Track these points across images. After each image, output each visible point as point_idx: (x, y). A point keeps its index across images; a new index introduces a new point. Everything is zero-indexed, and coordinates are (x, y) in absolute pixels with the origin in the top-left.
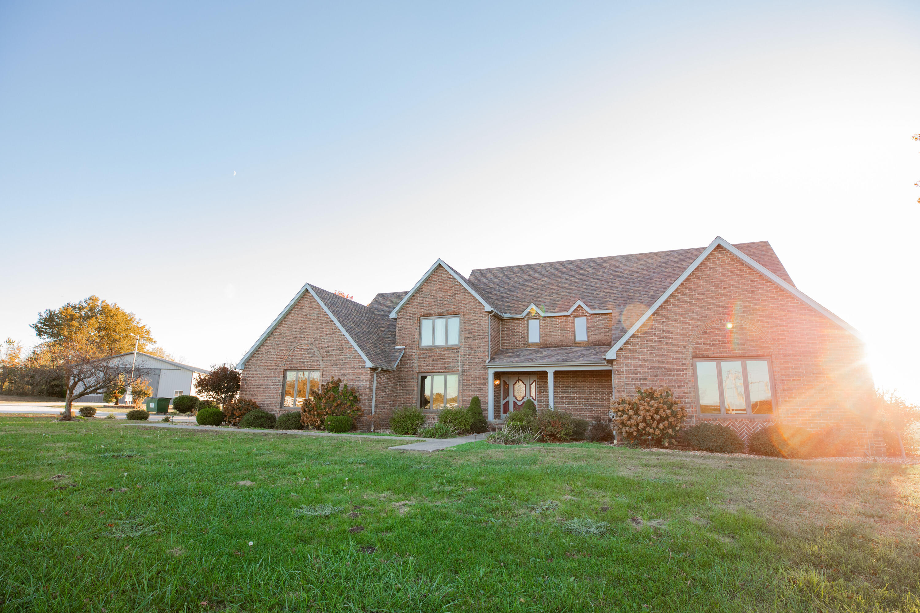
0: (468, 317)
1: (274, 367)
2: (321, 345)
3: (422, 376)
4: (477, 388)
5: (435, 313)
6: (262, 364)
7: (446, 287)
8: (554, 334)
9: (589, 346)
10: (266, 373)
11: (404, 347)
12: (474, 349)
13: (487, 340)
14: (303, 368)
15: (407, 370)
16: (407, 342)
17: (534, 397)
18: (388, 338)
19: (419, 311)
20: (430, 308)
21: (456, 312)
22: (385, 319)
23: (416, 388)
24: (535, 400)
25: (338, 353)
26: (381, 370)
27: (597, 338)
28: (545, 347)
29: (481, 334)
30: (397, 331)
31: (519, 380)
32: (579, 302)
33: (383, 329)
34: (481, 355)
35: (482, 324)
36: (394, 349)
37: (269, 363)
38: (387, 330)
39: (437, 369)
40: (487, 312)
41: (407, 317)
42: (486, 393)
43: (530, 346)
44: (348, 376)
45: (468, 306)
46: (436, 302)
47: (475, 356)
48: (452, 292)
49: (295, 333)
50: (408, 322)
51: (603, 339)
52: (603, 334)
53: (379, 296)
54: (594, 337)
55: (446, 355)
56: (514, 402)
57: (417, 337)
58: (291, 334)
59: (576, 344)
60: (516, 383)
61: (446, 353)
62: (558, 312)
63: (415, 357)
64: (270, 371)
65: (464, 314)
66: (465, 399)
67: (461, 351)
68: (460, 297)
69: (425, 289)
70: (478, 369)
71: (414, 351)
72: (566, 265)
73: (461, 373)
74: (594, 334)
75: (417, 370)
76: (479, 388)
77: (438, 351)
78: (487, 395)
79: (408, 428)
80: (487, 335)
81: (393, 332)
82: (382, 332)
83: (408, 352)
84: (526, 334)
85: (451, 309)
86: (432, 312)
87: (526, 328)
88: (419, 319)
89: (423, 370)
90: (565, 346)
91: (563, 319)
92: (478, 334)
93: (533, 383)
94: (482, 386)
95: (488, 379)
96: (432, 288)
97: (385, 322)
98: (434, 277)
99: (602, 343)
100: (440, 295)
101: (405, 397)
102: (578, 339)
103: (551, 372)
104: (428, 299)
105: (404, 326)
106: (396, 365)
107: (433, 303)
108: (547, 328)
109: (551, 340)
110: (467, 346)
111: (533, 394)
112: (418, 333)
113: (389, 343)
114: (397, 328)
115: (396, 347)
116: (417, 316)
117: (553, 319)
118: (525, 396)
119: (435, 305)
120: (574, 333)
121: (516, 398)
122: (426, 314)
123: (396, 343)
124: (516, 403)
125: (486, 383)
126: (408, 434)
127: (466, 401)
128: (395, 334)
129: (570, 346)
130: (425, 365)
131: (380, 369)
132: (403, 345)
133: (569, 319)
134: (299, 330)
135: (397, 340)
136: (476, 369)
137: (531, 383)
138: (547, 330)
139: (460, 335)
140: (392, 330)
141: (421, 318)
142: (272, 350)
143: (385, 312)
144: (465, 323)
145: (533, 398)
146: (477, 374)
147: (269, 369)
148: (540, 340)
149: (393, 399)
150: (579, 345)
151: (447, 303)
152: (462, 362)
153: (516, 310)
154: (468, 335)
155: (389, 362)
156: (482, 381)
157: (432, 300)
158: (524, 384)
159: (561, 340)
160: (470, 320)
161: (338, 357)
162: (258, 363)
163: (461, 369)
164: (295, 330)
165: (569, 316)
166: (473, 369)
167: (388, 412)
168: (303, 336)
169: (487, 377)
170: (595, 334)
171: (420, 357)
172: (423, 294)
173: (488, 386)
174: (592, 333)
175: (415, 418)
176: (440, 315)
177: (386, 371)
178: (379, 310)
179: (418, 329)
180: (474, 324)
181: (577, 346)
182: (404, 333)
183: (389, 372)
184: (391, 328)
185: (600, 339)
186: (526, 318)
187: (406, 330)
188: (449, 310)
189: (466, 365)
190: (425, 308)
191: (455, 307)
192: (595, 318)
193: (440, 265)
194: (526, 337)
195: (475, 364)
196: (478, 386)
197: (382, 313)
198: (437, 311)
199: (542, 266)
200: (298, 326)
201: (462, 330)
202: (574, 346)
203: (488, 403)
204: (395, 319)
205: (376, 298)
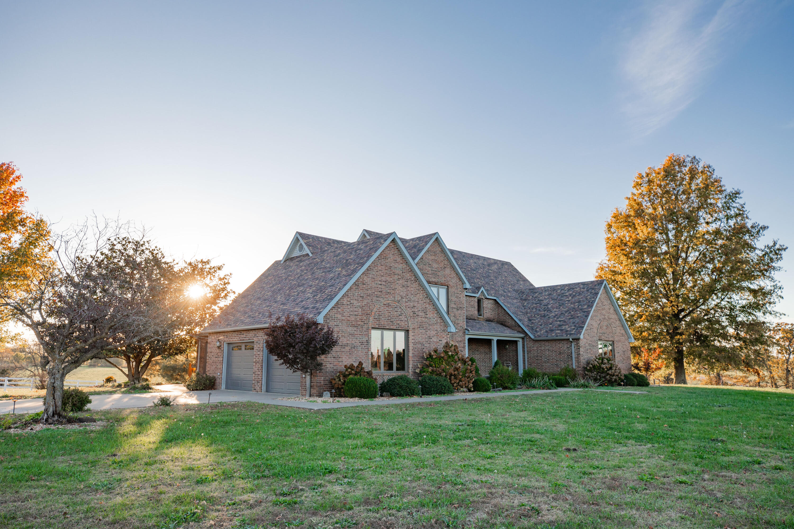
0: (453, 290)
1: (359, 323)
2: (407, 304)
5: (433, 282)
6: (343, 318)
7: (439, 259)
8: (468, 310)
9: (484, 321)
10: (350, 329)
12: (457, 318)
13: (464, 311)
14: (392, 327)
20: (429, 275)
21: (446, 283)
25: (424, 315)
27: (488, 316)
29: (461, 306)
32: (483, 289)
34: (461, 324)
35: (461, 298)
37: (353, 318)
40: (465, 288)
44: (433, 339)
45: (453, 281)
46: (433, 272)
47: (458, 324)
48: (442, 265)
49: (380, 286)
51: (490, 317)
52: (490, 313)
58: (375, 285)
59: (478, 319)
62: (471, 293)
64: (355, 329)
65: (451, 287)
68: (448, 271)
69: (424, 257)
70: (460, 335)
80: (464, 307)
85: (443, 280)
86: (431, 280)
90: (474, 320)
91: (473, 299)
92: (459, 305)
94: (462, 349)
95: (465, 344)
96: (430, 258)
99: (490, 320)
100: (435, 265)
104: (427, 268)
107: (430, 272)
110: (453, 315)
117: (467, 298)
120: (477, 310)
125: (464, 347)
129: (476, 320)
134: (384, 283)
139: (448, 304)
142: (355, 302)
144: (452, 295)
146: (460, 339)
147: (353, 326)
151: (440, 274)
154: (454, 306)
157: (430, 269)
160: (454, 293)
161: (424, 319)
162: (339, 316)
164: (380, 283)
165: (476, 297)
166: (457, 334)
168: (389, 291)
169: (465, 342)
170: (487, 313)
172: (423, 261)
173: (466, 349)
176: (436, 284)
180: (457, 297)
191: (445, 279)
192: (487, 301)
195: (458, 331)
198: (434, 280)
200: (383, 279)
201: (450, 301)
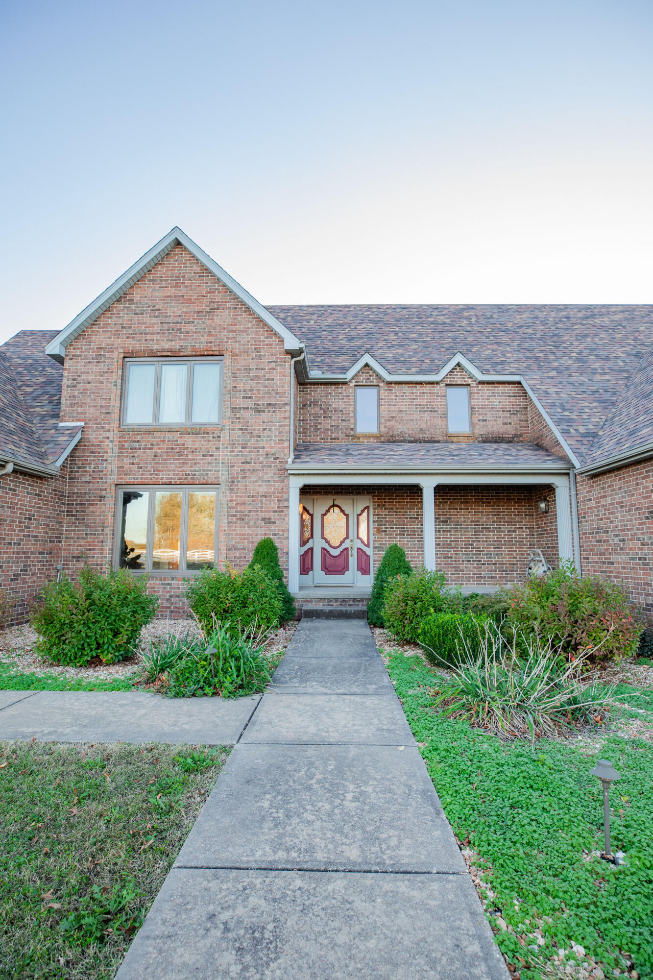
0: (243, 362)
3: (125, 493)
4: (263, 519)
5: (163, 350)
7: (191, 293)
8: (408, 417)
9: (474, 442)
11: (82, 424)
12: (255, 433)
13: (287, 415)
15: (88, 478)
16: (91, 412)
17: (365, 539)
18: (42, 407)
19: (122, 343)
20: (149, 337)
21: (214, 349)
22: (36, 371)
23: (110, 521)
24: (368, 546)
26: (15, 471)
27: (490, 429)
28: (389, 441)
29: (273, 401)
30: (64, 387)
31: (334, 506)
32: (459, 358)
33: (29, 390)
34: (272, 448)
35: (276, 380)
36: (56, 427)
38: (40, 392)
39: (164, 477)
40: (288, 352)
41: (91, 355)
42: (283, 531)
43: (359, 438)
45: (243, 338)
46: (166, 326)
47: (257, 449)
48: (204, 304)
50: (93, 367)
51: (501, 430)
52: (500, 421)
53: (24, 333)
54: (483, 426)
55: (189, 444)
56: (323, 549)
57: (115, 403)
59: (449, 439)
60: (328, 511)
61: (189, 441)
62: (417, 373)
63: (110, 448)
65: (234, 356)
66: (234, 546)
67: (226, 437)
68: (223, 317)
69: (137, 294)
70: (266, 478)
71: (107, 434)
72: (398, 310)
73: (223, 487)
74: (483, 421)
75: (115, 478)
76: (268, 521)
77: (169, 436)
78: (286, 535)
79: (99, 646)
80: (286, 404)
81: (55, 395)
82: (26, 394)
83: (92, 436)
84: (352, 414)
85: (202, 343)
86: (155, 347)
87: (351, 402)
88: (121, 361)
89: (128, 479)
90: (429, 442)
91: (427, 389)
92: (266, 400)
93: (363, 511)
94: (273, 516)
95: (288, 500)
96: (157, 294)
97: (35, 376)
98: (161, 270)
99: (499, 437)
100: (174, 310)
101: (82, 542)
102: (453, 429)
103: (428, 485)
104: (146, 319)
105: (84, 377)
106: (59, 463)
107: (157, 328)
108: (394, 405)
109: (400, 428)
110: (238, 426)
111: (363, 535)
112: (119, 392)
113: (43, 416)
114: (65, 380)
115: (61, 424)
116: (117, 355)
117: (405, 388)
118: (347, 537)
119: (163, 332)
120: (445, 416)
121: (327, 542)
122: (140, 351)
123: (62, 414)
124: (328, 552)
125: (283, 510)
126: (100, 663)
127: (236, 550)
128: (60, 399)
129: (438, 442)
130: (134, 468)
131: (10, 468)
132: (78, 420)
133: (436, 389)
135: (63, 407)
136: (260, 478)
137: (359, 512)
138: (393, 408)
139: (222, 402)
140: (52, 391)
141: (127, 359)
143: (36, 360)
144: (234, 376)
145: (362, 542)
146: (263, 490)
148: (379, 427)
149: (49, 546)
150: (455, 439)
151: (191, 328)
152: (226, 461)
153: (330, 366)
154: (242, 403)
155: (42, 456)
156: (274, 505)
157: (155, 320)
158: (345, 514)
159: (421, 430)
160: (248, 369)
163: (223, 478)
165: (437, 383)
166: (253, 477)
167: (35, 578)
169: (285, 496)
170: (486, 420)
171: (121, 448)
172: (133, 306)
173: (287, 515)
174: (481, 418)
175: (125, 610)
176: (175, 356)
177: (32, 476)
178: (22, 355)
179: (119, 384)
180: (257, 379)
181: (452, 442)
182: (84, 392)
183: (40, 478)
184: (49, 389)
185: (495, 429)
186: (352, 384)
187: (89, 386)
188: (197, 345)
189: (237, 469)
190: (137, 337)
191: (212, 339)
192: (486, 390)
193: (178, 243)
194: (352, 421)
195: (258, 466)
196: (264, 515)
197: (30, 361)
198: (166, 345)
199: (355, 308)
201: (228, 391)
202: (447, 442)
203: (287, 554)
204: (59, 359)
205: (17, 336)
